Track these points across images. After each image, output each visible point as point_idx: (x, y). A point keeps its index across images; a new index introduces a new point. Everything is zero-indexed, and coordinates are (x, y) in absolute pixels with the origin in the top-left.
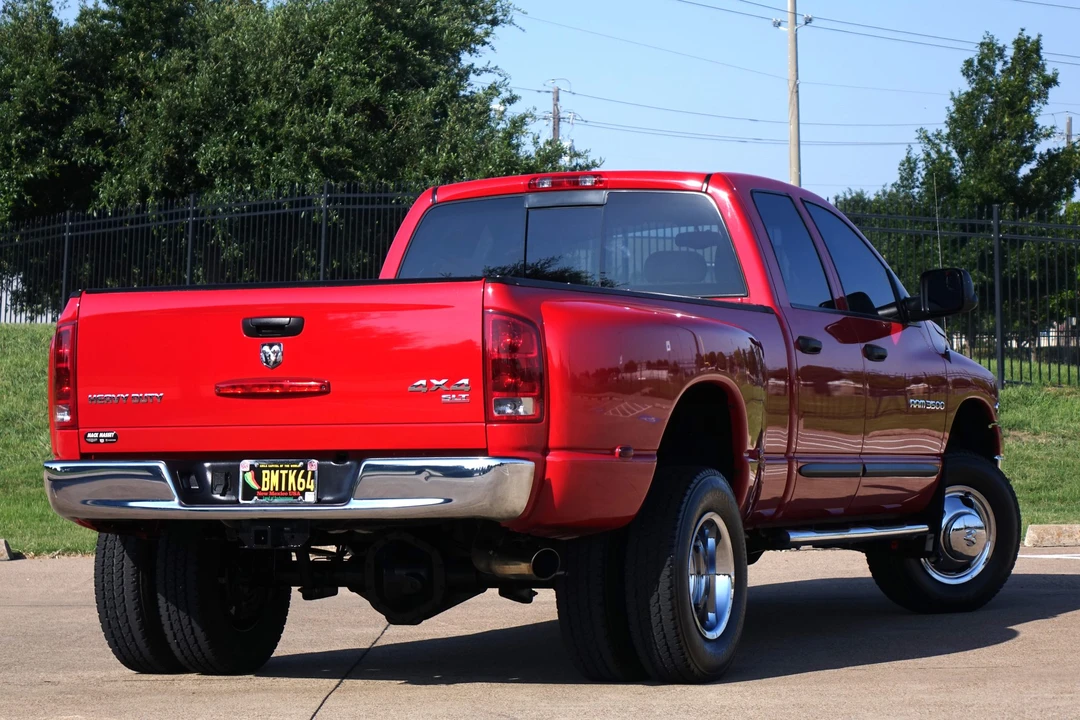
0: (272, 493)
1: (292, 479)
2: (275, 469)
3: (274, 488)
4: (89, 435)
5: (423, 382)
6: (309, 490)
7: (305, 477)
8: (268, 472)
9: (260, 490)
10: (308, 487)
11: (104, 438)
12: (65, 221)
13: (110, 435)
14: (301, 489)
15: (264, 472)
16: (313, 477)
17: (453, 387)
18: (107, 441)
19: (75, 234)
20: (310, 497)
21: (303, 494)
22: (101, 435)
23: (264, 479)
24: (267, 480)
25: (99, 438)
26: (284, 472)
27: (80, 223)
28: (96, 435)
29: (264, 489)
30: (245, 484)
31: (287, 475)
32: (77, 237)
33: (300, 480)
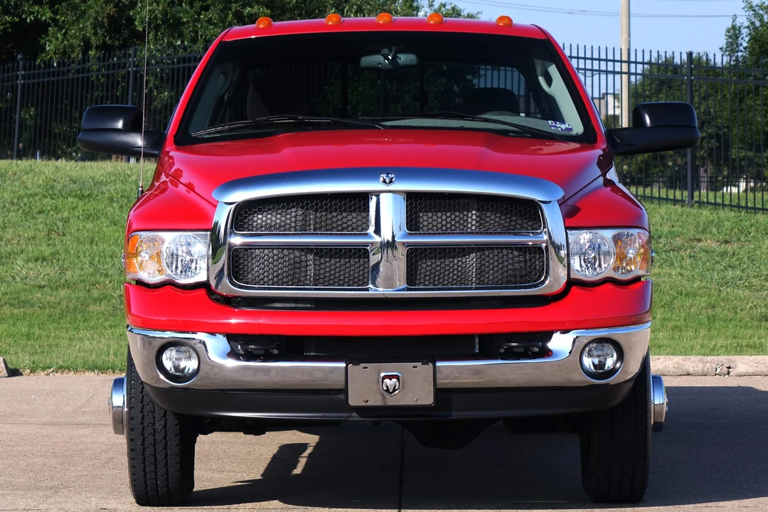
12: (18, 70)
19: (27, 81)
27: (32, 72)
32: (29, 84)
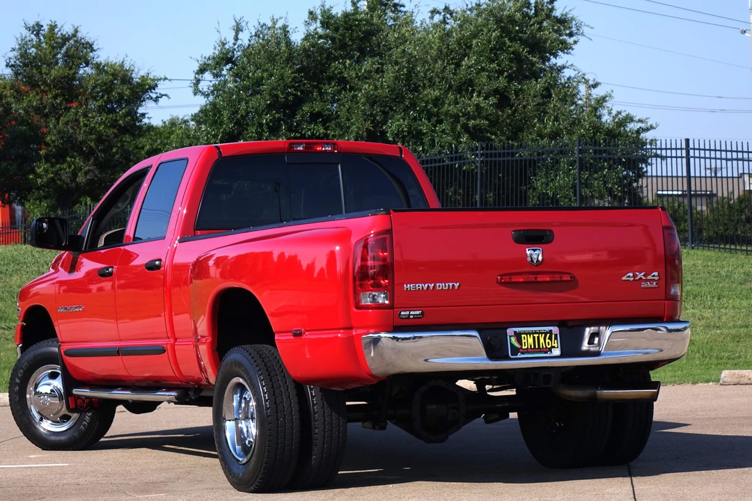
0: (530, 350)
1: (542, 340)
2: (530, 334)
3: (531, 346)
4: (402, 313)
5: (631, 274)
6: (554, 347)
7: (550, 338)
8: (525, 336)
9: (521, 348)
10: (553, 345)
11: (413, 315)
13: (418, 313)
14: (549, 347)
15: (523, 336)
16: (556, 338)
17: (649, 277)
18: (416, 317)
20: (557, 352)
21: (550, 350)
22: (412, 313)
23: (523, 341)
24: (526, 341)
25: (409, 315)
26: (536, 336)
28: (408, 312)
29: (524, 347)
30: (511, 344)
31: (538, 337)
33: (547, 341)
